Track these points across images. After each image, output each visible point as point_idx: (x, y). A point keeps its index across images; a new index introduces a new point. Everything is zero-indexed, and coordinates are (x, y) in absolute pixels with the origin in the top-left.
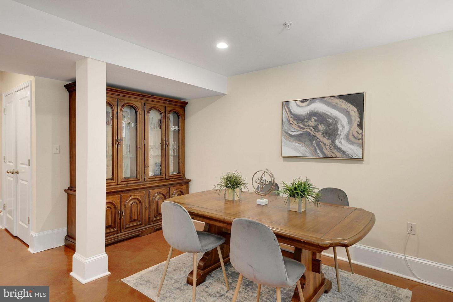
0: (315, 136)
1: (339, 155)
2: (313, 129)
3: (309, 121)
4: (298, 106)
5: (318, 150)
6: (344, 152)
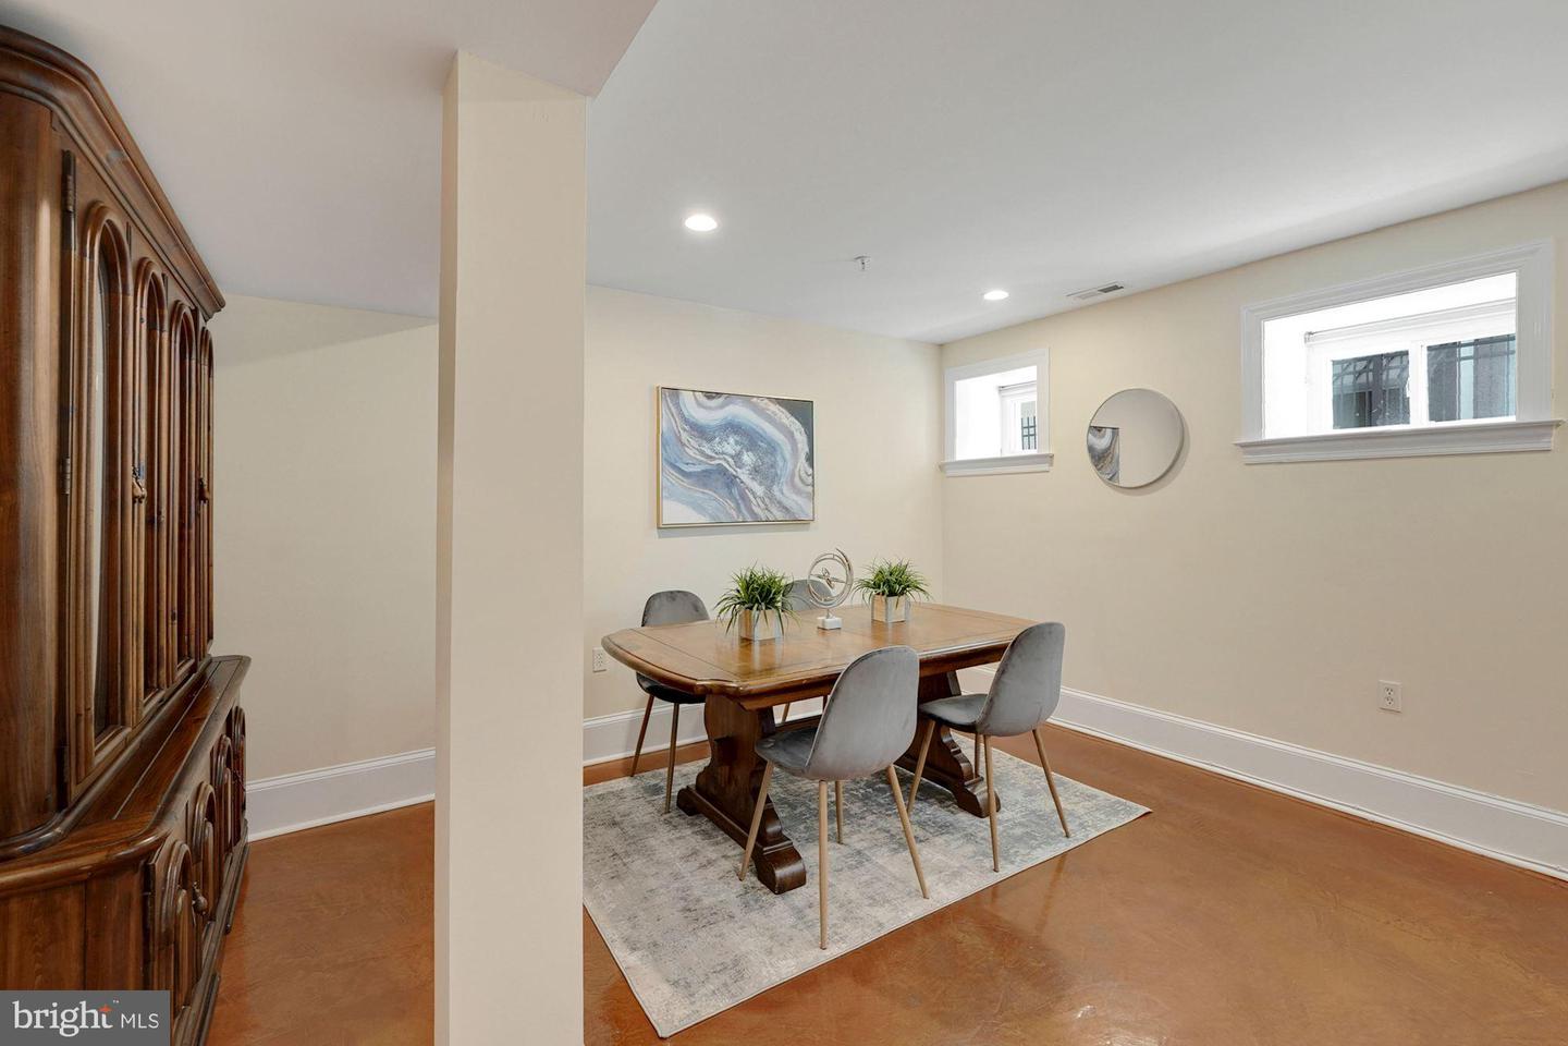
0: (736, 477)
1: (779, 515)
2: (731, 461)
3: (724, 443)
4: (699, 404)
5: (742, 506)
6: (787, 509)
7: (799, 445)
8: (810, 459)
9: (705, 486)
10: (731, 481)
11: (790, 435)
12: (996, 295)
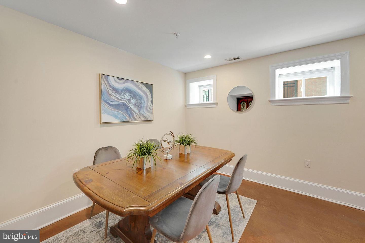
0: (129, 107)
1: (143, 119)
2: (127, 101)
3: (125, 95)
4: (116, 81)
5: (131, 116)
6: (145, 117)
7: (149, 98)
8: (152, 102)
9: (118, 109)
10: (127, 108)
11: (146, 94)
12: (208, 57)
